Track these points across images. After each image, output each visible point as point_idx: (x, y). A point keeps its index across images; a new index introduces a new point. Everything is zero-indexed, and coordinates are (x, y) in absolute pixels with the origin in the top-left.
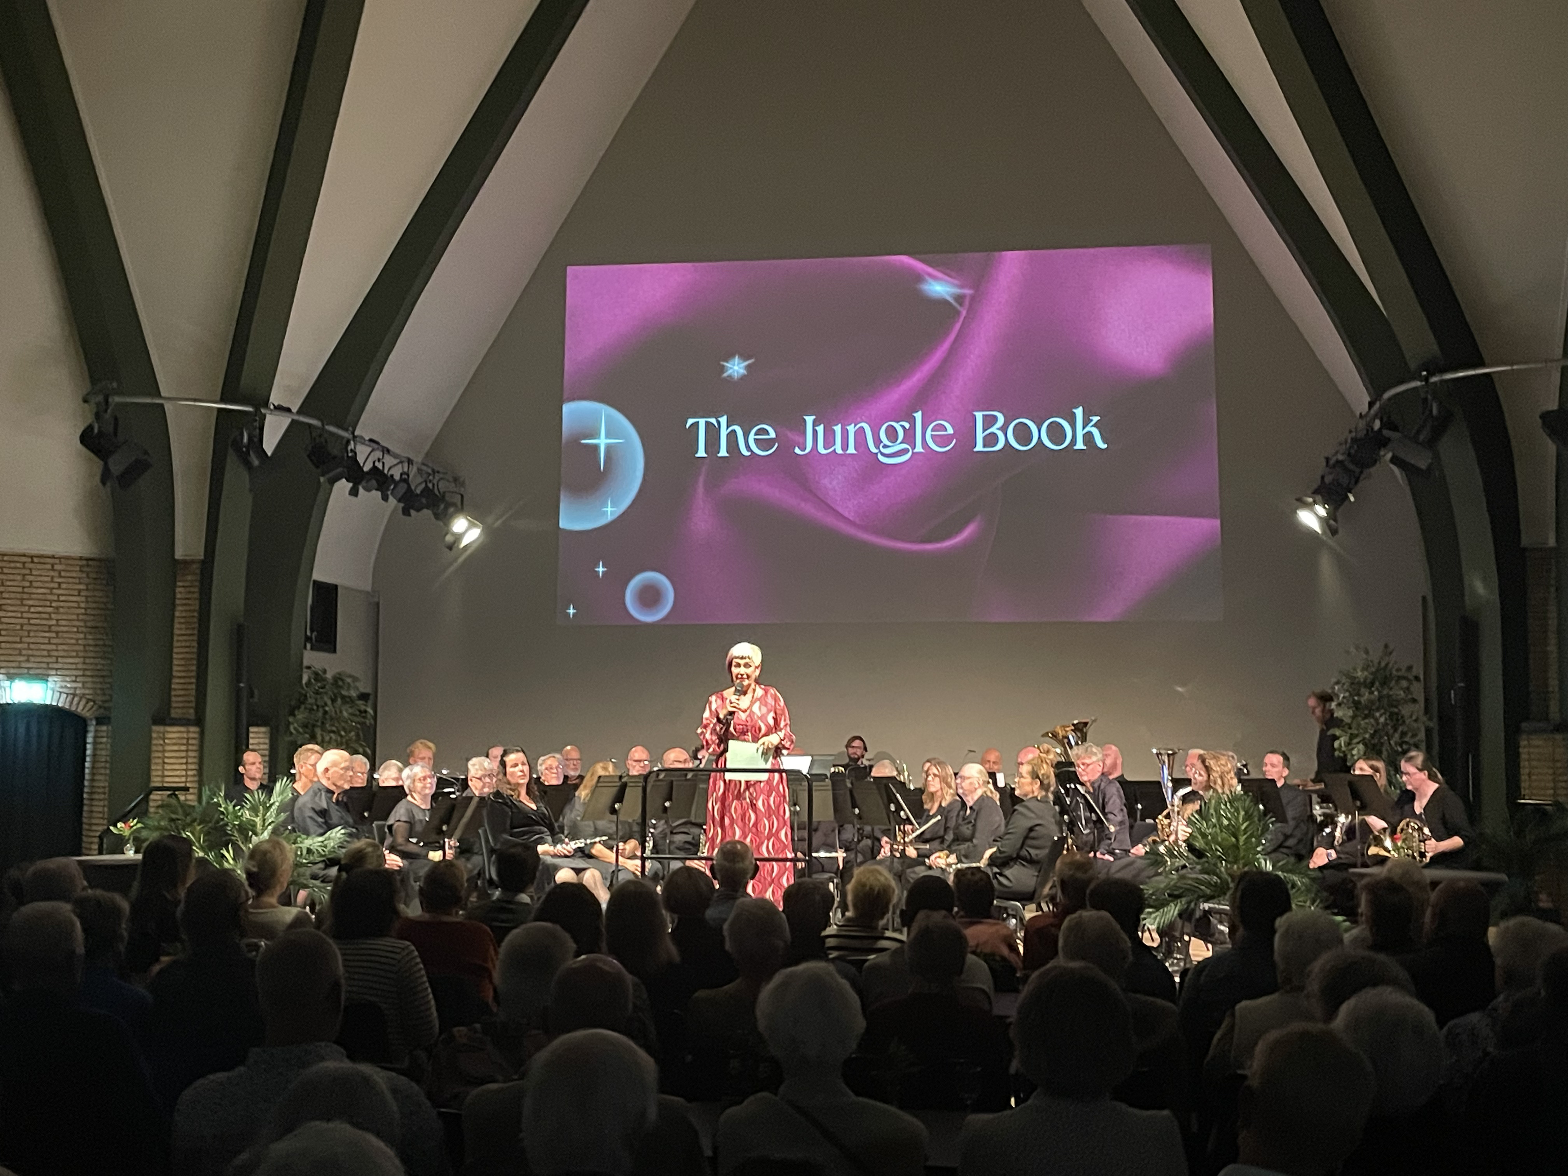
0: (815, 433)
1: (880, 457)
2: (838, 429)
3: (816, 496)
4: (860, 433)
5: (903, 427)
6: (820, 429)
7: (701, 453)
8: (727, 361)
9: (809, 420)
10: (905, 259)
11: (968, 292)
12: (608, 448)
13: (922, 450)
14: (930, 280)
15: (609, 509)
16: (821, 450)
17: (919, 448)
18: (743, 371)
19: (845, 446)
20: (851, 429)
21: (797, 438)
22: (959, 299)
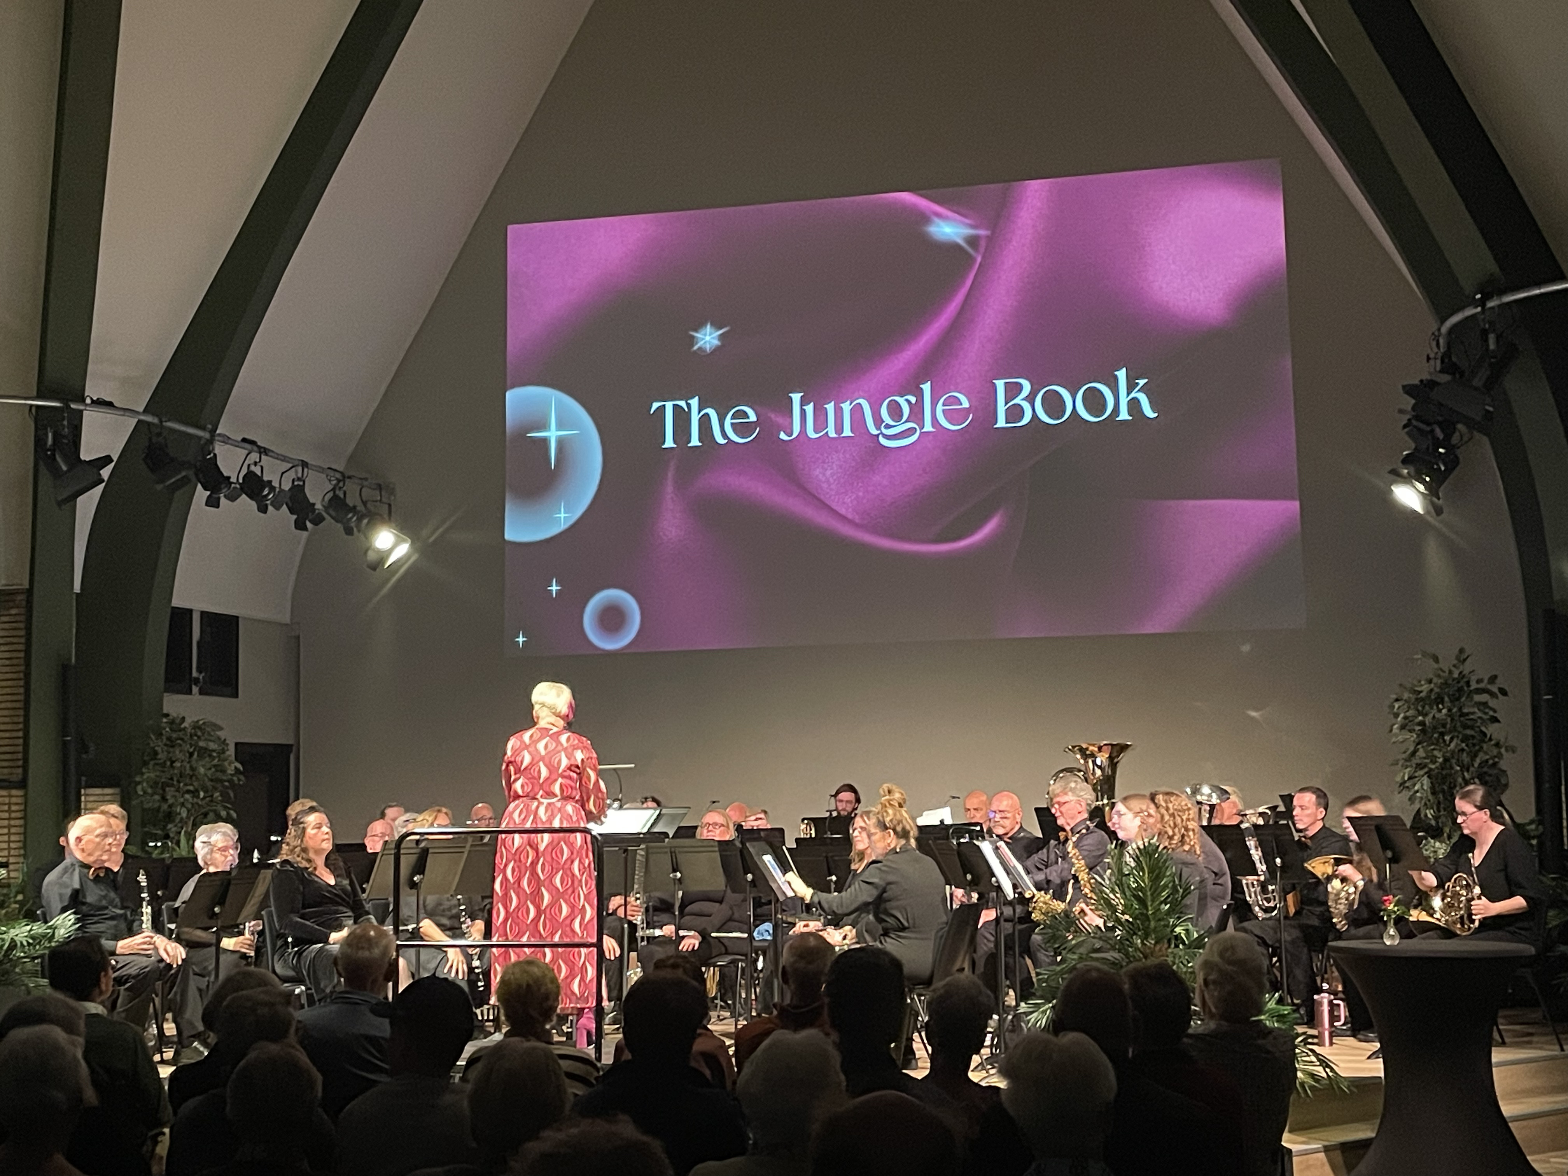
0: (803, 413)
1: (882, 441)
2: (830, 407)
3: (805, 489)
4: (857, 411)
5: (907, 401)
6: (809, 408)
7: (669, 443)
8: (696, 330)
9: (796, 397)
10: (906, 197)
11: (982, 232)
12: (560, 442)
13: (931, 429)
14: (936, 220)
15: (562, 515)
16: (812, 434)
17: (928, 427)
18: (716, 342)
19: (839, 428)
20: (846, 407)
21: (780, 420)
22: (973, 241)
